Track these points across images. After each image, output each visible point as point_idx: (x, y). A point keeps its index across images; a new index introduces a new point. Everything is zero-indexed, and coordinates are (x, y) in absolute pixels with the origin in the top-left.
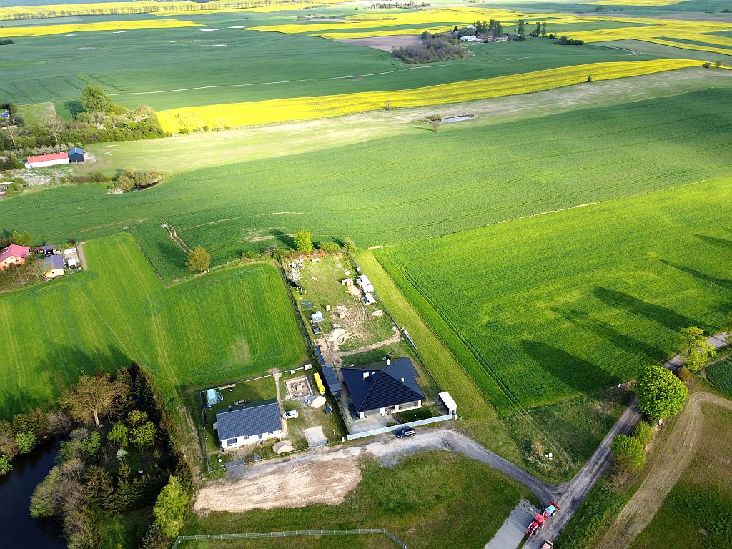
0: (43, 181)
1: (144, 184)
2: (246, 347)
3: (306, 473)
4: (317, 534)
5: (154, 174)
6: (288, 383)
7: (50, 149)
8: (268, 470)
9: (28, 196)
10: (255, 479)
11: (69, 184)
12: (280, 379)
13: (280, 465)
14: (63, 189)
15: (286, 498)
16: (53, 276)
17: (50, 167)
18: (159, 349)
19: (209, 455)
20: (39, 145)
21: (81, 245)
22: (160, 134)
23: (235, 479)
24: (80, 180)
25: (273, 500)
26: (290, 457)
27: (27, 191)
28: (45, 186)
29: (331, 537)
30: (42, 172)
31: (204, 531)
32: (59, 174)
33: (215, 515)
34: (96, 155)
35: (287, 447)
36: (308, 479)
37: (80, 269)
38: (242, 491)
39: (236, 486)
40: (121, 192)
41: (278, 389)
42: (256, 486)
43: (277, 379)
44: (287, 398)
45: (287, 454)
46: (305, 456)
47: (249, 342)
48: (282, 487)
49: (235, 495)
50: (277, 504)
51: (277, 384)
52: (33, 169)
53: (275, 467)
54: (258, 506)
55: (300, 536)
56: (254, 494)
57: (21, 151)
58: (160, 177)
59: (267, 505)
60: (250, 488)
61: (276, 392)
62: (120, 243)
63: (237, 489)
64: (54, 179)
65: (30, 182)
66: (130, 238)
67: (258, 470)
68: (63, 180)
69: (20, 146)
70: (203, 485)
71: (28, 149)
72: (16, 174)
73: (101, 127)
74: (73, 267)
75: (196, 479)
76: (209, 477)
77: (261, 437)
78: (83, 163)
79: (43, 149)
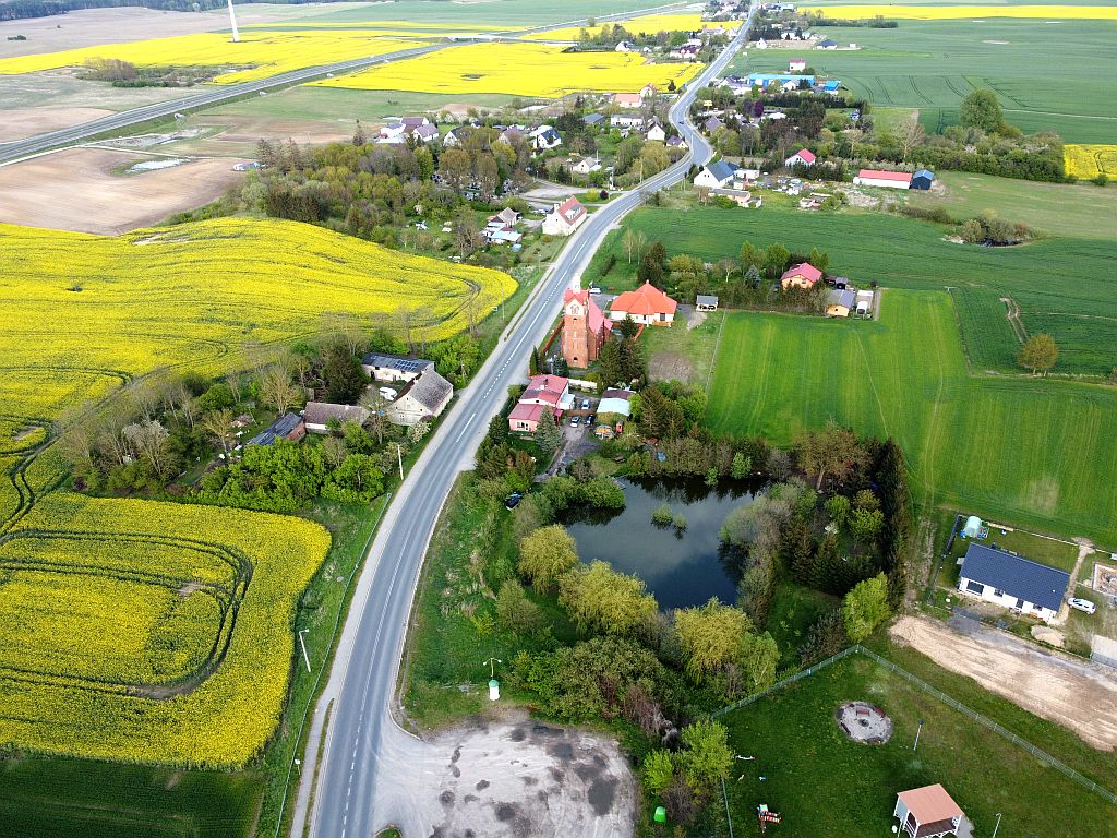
0: (868, 202)
1: (999, 241)
2: (1053, 494)
3: (1067, 683)
4: (1046, 761)
5: (1021, 231)
6: (1098, 567)
7: (892, 166)
8: (1009, 647)
9: (843, 215)
10: (987, 646)
11: (896, 215)
12: (1088, 556)
13: (1031, 652)
14: (888, 218)
15: (1021, 692)
16: (836, 314)
17: (882, 188)
18: (927, 443)
19: (937, 587)
20: (880, 158)
21: (881, 291)
22: (1053, 174)
23: (958, 630)
24: (911, 213)
25: (998, 682)
26: (1054, 652)
27: (843, 210)
28: (867, 209)
29: (1063, 776)
30: (870, 191)
31: (890, 658)
32: (889, 199)
33: (912, 651)
34: (948, 186)
35: (1055, 638)
36: (1067, 693)
37: (869, 316)
38: (961, 648)
39: (954, 638)
40: (961, 242)
41: (1078, 566)
42: (982, 655)
43: (1082, 554)
44: (1087, 583)
45: (1049, 646)
46: (1077, 665)
47: (1063, 490)
48: (1020, 676)
49: (949, 647)
50: (1003, 691)
51: (1080, 560)
52: (861, 186)
53: (1022, 650)
54: (975, 677)
55: (1016, 745)
56: (976, 662)
57: (856, 161)
58: (1028, 237)
59: (988, 684)
60: (974, 652)
61: (1073, 566)
62: (932, 302)
63: (956, 643)
64: (881, 204)
65: (852, 201)
66: (949, 301)
67: (995, 639)
68: (892, 208)
69: (857, 154)
70: (914, 614)
71: (865, 161)
72: (839, 187)
73: (971, 150)
74: (862, 311)
75: (906, 603)
76: (924, 609)
77: (1020, 604)
78: (926, 192)
79: (884, 164)
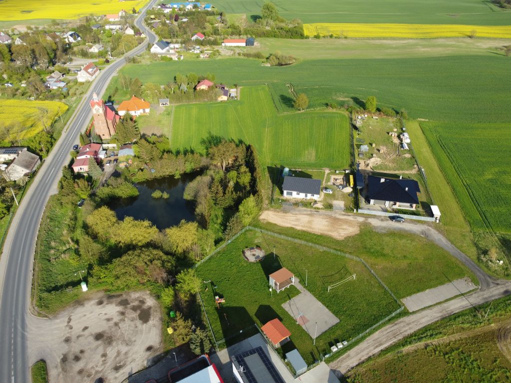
0: (230, 53)
1: (284, 63)
2: (314, 154)
3: (326, 220)
4: (322, 249)
5: (291, 58)
6: (333, 177)
7: (237, 37)
8: (305, 213)
9: (220, 60)
10: (296, 214)
11: (242, 57)
12: (328, 174)
13: (312, 212)
14: (238, 59)
15: (310, 228)
16: (222, 100)
17: (235, 47)
18: (265, 144)
19: (275, 197)
20: (232, 34)
21: (239, 88)
22: (302, 36)
23: (285, 211)
24: (248, 55)
25: (302, 226)
26: (320, 211)
27: (220, 57)
28: (229, 56)
29: (329, 253)
30: (231, 48)
31: (261, 228)
32: (237, 51)
33: (269, 223)
34: (261, 43)
35: (319, 205)
36: (327, 223)
37: (236, 99)
38: (287, 218)
39: (284, 214)
40: (269, 66)
41: (325, 178)
42: (295, 218)
43: (326, 173)
44: (329, 183)
45: (318, 208)
46: (329, 212)
47: (317, 151)
48: (309, 222)
49: (283, 218)
50: (304, 229)
51: (326, 176)
52: (225, 46)
53: (309, 212)
54: (293, 227)
55: (311, 247)
56: (293, 221)
57: (222, 37)
58: (294, 61)
59: (298, 228)
60: (292, 218)
61: (323, 178)
62: (260, 90)
63: (285, 216)
64: (235, 53)
65: (223, 53)
66: (267, 89)
67: (299, 211)
68: (239, 54)
69: (222, 34)
70: (268, 209)
71: (226, 36)
72: (216, 48)
73: (268, 28)
74: (233, 97)
75: (265, 206)
76: (272, 207)
77: (306, 196)
78: (253, 47)
79: (234, 37)
